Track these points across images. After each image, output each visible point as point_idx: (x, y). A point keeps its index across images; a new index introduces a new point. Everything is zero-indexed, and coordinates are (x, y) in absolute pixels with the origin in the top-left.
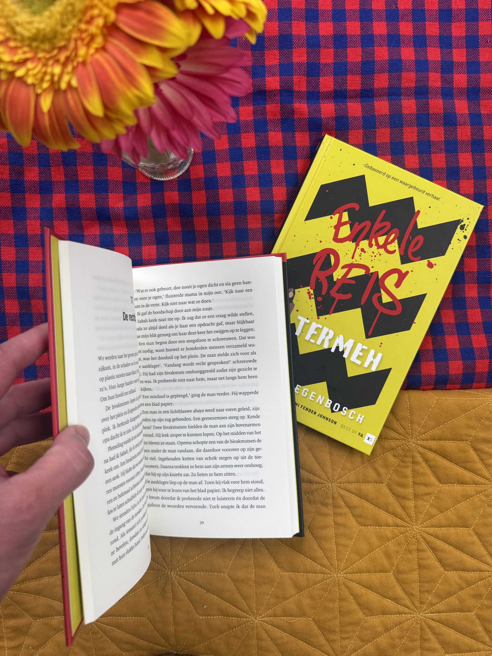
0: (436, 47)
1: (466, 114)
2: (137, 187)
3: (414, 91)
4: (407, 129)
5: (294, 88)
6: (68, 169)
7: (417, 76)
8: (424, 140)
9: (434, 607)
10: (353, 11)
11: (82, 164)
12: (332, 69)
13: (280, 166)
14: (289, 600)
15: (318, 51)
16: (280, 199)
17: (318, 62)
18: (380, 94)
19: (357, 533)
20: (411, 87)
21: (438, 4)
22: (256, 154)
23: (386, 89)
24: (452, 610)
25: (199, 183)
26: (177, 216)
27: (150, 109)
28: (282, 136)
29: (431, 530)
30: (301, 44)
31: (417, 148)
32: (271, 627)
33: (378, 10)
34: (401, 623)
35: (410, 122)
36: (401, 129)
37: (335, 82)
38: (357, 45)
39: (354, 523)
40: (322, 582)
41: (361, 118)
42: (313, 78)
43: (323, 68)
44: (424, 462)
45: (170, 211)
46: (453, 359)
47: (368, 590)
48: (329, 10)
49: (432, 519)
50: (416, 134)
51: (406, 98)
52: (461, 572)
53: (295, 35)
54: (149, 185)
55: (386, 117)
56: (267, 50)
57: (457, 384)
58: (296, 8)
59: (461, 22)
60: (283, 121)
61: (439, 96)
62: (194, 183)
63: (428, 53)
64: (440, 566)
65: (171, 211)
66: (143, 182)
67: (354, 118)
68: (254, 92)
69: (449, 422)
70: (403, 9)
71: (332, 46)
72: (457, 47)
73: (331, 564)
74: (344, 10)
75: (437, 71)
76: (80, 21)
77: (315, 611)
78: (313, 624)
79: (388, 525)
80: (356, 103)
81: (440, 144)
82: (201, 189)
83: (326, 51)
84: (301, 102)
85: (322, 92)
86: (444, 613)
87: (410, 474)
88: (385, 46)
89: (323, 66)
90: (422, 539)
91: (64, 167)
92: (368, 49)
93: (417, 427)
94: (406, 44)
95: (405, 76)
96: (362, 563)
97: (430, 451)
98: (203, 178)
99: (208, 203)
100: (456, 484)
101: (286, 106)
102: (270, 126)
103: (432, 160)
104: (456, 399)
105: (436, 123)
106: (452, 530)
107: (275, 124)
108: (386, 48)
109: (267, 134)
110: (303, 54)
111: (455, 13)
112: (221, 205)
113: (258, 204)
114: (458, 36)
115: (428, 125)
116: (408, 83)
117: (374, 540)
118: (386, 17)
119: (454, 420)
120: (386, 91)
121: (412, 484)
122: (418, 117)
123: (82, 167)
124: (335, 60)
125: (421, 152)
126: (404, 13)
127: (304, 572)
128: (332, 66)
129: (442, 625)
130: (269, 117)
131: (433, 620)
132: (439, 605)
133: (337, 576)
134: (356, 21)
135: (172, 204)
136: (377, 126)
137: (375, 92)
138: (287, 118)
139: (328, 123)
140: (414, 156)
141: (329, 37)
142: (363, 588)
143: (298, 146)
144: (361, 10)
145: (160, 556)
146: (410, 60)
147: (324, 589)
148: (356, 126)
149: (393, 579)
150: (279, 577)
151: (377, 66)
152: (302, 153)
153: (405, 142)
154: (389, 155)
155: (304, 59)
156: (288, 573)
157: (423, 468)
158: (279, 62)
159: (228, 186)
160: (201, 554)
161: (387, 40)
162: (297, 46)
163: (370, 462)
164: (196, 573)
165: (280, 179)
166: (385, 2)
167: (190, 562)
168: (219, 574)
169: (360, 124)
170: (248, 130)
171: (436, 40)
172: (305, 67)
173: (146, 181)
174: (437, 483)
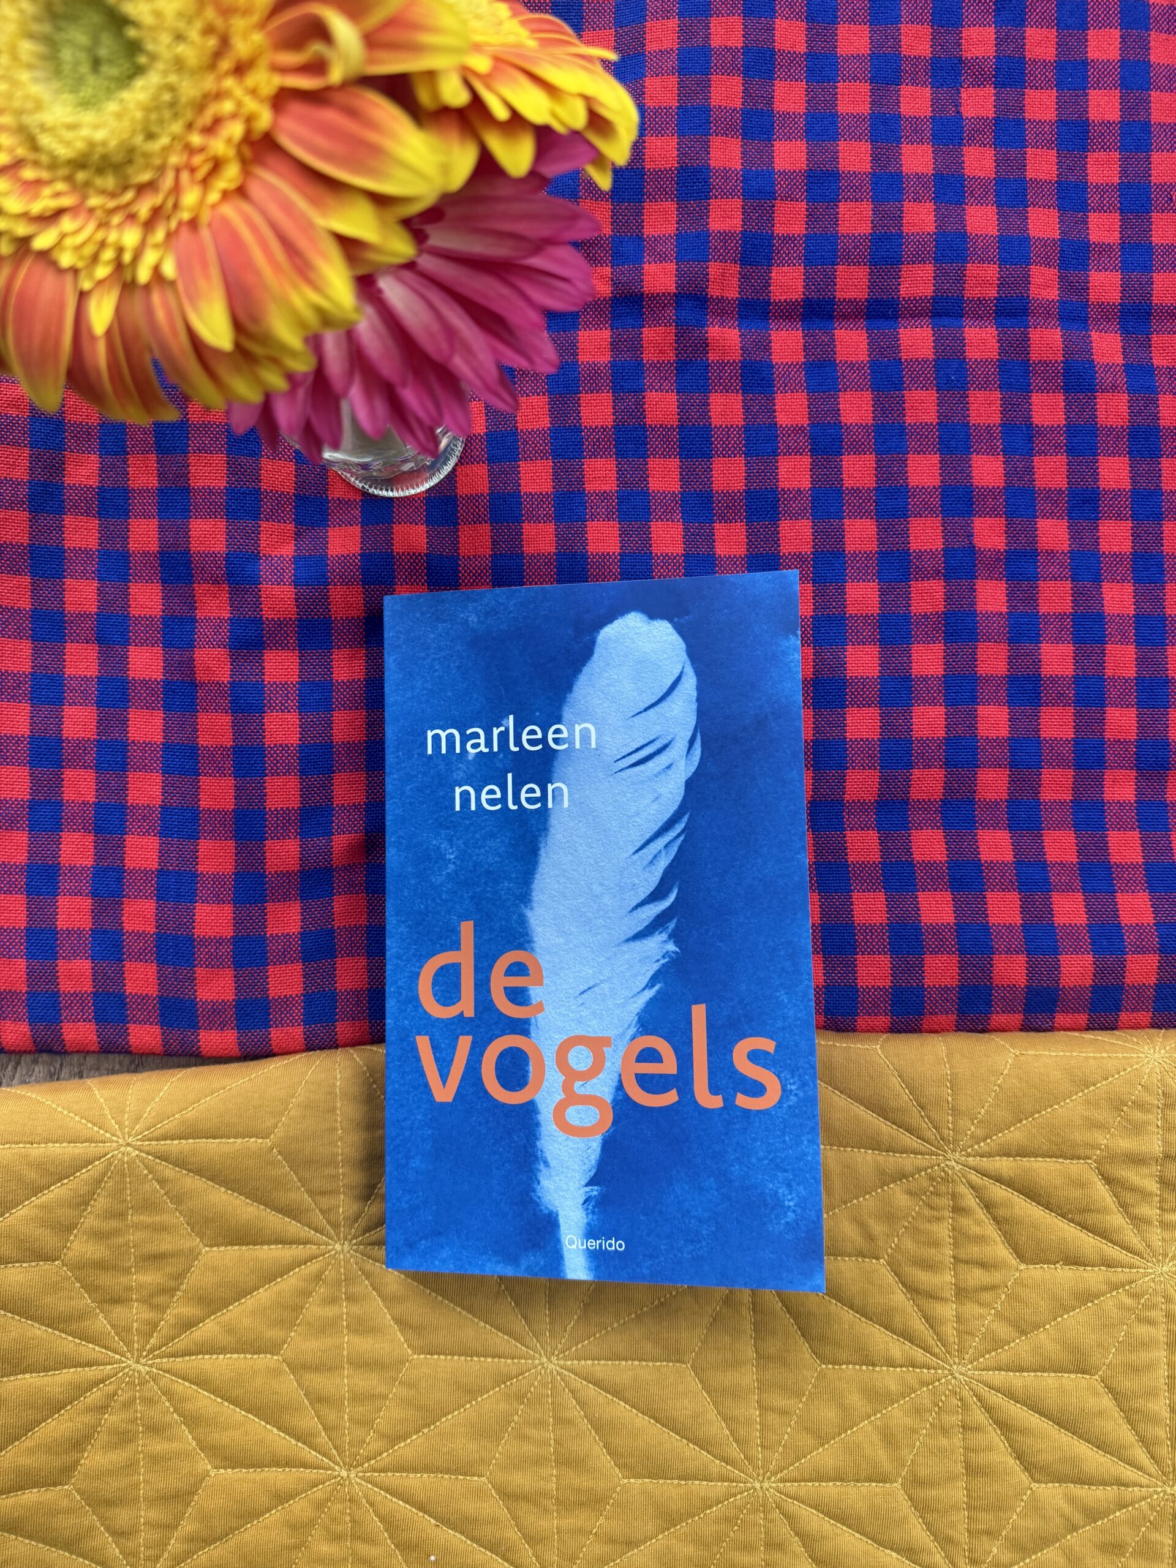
0: (1049, 208)
1: (1118, 365)
2: (330, 511)
3: (994, 308)
4: (978, 396)
5: (709, 289)
7: (1002, 273)
8: (1018, 422)
10: (855, 117)
12: (801, 248)
13: (671, 473)
15: (769, 206)
17: (770, 231)
18: (915, 312)
19: (813, 1381)
20: (987, 299)
21: (1057, 109)
23: (929, 300)
25: (477, 507)
27: (350, 335)
28: (678, 402)
29: (999, 1378)
30: (731, 188)
33: (915, 117)
35: (985, 379)
36: (965, 393)
37: (808, 280)
38: (863, 197)
39: (808, 1356)
40: (725, 1503)
41: (868, 365)
42: (754, 267)
43: (780, 245)
44: (982, 1209)
46: (1071, 949)
47: (839, 1525)
48: (799, 114)
49: (998, 1351)
50: (999, 408)
51: (975, 324)
52: (1072, 1485)
53: (717, 168)
54: (358, 507)
55: (926, 366)
56: (648, 197)
57: (1079, 1012)
58: (720, 107)
59: (1110, 151)
60: (682, 366)
61: (1053, 322)
62: (464, 505)
63: (1029, 221)
64: (1018, 1469)
66: (344, 500)
67: (849, 366)
68: (615, 297)
69: (1044, 1112)
70: (973, 118)
71: (803, 197)
72: (1100, 209)
73: (746, 1458)
74: (835, 115)
75: (1051, 263)
76: (190, 126)
79: (891, 1363)
80: (857, 329)
81: (1056, 432)
82: (481, 519)
83: (789, 206)
84: (725, 324)
85: (774, 301)
87: (947, 1238)
88: (928, 201)
89: (780, 242)
90: (975, 1398)
92: (889, 206)
93: (969, 1122)
94: (979, 198)
95: (974, 272)
96: (826, 1457)
97: (997, 1184)
98: (485, 494)
99: (495, 555)
100: (1061, 1265)
101: (689, 333)
102: (651, 378)
103: (1036, 470)
104: (1062, 1054)
105: (1045, 385)
106: (1049, 1380)
107: (662, 375)
108: (930, 206)
109: (641, 397)
110: (733, 213)
111: (1096, 131)
112: (525, 560)
113: (614, 561)
114: (1102, 184)
115: (1026, 388)
116: (979, 289)
117: (855, 1400)
118: (931, 135)
119: (1056, 1106)
120: (928, 304)
121: (951, 1263)
122: (1004, 368)
123: (199, 457)
124: (810, 230)
125: (1009, 450)
126: (976, 126)
127: (681, 1478)
128: (801, 242)
130: (648, 357)
132: (1016, 1567)
133: (761, 1488)
134: (861, 141)
135: (411, 554)
136: (905, 385)
137: (900, 306)
138: (691, 360)
139: (788, 376)
140: (992, 458)
141: (797, 175)
142: (826, 1518)
143: (716, 427)
144: (873, 116)
145: (323, 1434)
146: (987, 236)
147: (728, 1520)
148: (856, 384)
149: (902, 1498)
150: (618, 1489)
151: (907, 247)
152: (724, 443)
153: (974, 425)
154: (936, 454)
155: (735, 223)
156: (639, 1481)
157: (978, 1223)
158: (677, 230)
159: (545, 516)
160: (425, 1426)
161: (933, 186)
162: (720, 194)
163: (849, 1205)
164: (412, 1475)
165: (670, 505)
166: (932, 100)
167: (396, 1447)
168: (468, 1478)
169: (866, 378)
170: (597, 385)
171: (1048, 190)
172: (737, 243)
173: (351, 496)
174: (1014, 1262)
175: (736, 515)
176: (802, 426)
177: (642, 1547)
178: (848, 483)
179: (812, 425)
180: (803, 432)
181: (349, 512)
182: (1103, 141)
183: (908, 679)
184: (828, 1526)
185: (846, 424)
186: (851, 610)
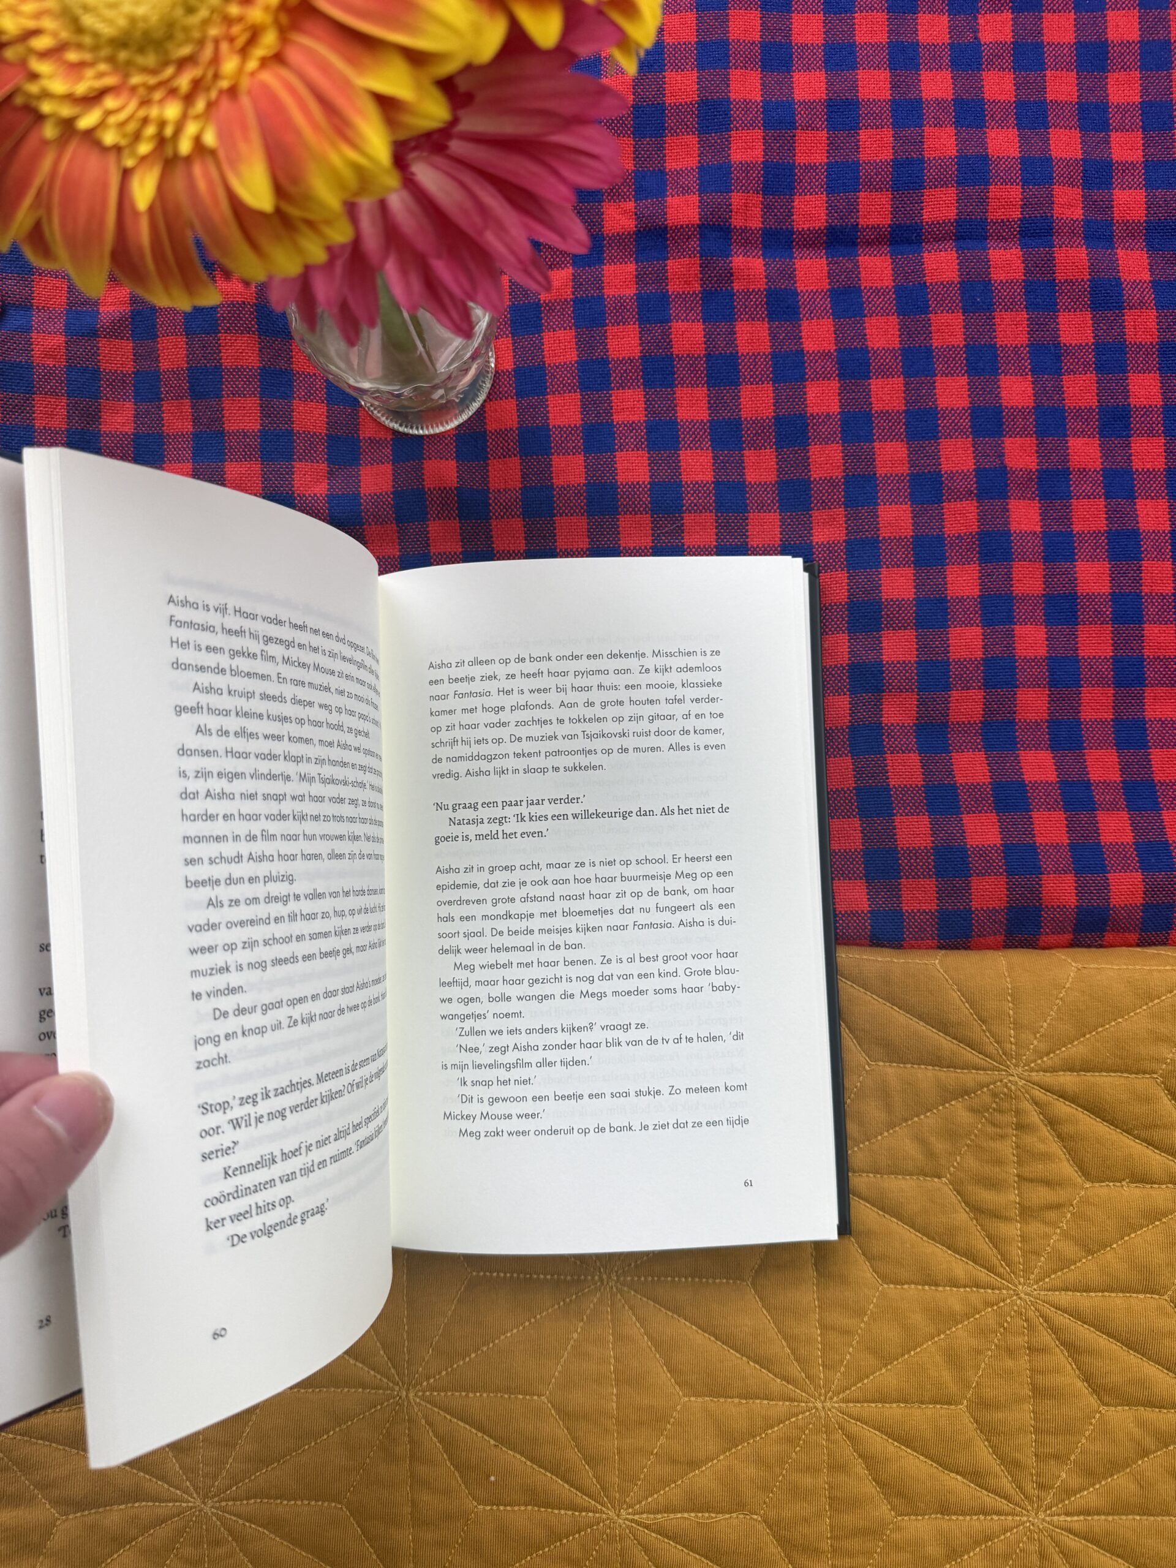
0: (1071, 129)
1: (1145, 282)
2: (361, 450)
3: (1018, 229)
4: (1004, 317)
5: (733, 220)
6: (200, 405)
7: (1025, 194)
8: (1046, 342)
9: (1073, 1499)
10: (873, 46)
11: (233, 394)
12: (823, 176)
13: (699, 402)
15: (790, 136)
16: (697, 479)
17: (791, 161)
18: (939, 235)
19: (875, 1301)
20: (1011, 220)
21: (1075, 32)
22: (641, 373)
23: (952, 223)
24: (1119, 1508)
28: (704, 331)
29: (1065, 1298)
30: (751, 119)
31: (1029, 361)
32: (659, 1536)
33: (933, 44)
34: (989, 1538)
35: (1011, 300)
36: (990, 315)
37: (831, 208)
38: (883, 123)
39: (869, 1275)
40: (787, 1423)
41: (893, 290)
42: (777, 197)
43: (802, 174)
44: (1046, 1125)
45: (436, 505)
46: (1119, 868)
47: (903, 1447)
48: (817, 45)
49: (1066, 1270)
50: (1026, 329)
51: (1000, 245)
52: (1143, 1409)
53: (737, 100)
54: (389, 445)
55: (951, 288)
56: (670, 134)
57: (1130, 931)
58: (739, 41)
59: (1131, 70)
60: (708, 296)
61: (1078, 241)
62: (493, 440)
63: (1051, 142)
64: (1087, 1391)
65: (438, 506)
66: (375, 438)
67: (874, 292)
68: (639, 231)
69: (1107, 1025)
70: (991, 43)
71: (823, 126)
72: (1122, 129)
73: (808, 1377)
74: (853, 45)
75: (1074, 183)
77: (768, 1497)
78: (762, 1527)
79: (954, 1283)
80: (881, 256)
81: (1084, 350)
82: (510, 453)
83: (810, 135)
84: (748, 253)
85: (798, 230)
86: (1098, 1514)
87: (1011, 1157)
88: (949, 126)
89: (802, 171)
90: (1041, 1320)
91: (191, 402)
92: (909, 132)
93: (1031, 1037)
94: (1000, 121)
95: (996, 193)
96: (888, 1377)
97: (1061, 1099)
98: (514, 429)
99: (525, 487)
100: (1127, 1183)
101: (713, 263)
102: (677, 309)
103: (1065, 389)
104: (1125, 967)
105: (1072, 303)
106: (1118, 1301)
107: (687, 305)
108: (951, 130)
109: (667, 328)
110: (754, 144)
111: (1115, 52)
112: (555, 493)
113: (643, 490)
114: (1123, 104)
115: (1052, 307)
116: (1003, 210)
117: (917, 1319)
118: (950, 61)
119: (1120, 1020)
120: (951, 228)
121: (1015, 1182)
122: (1030, 288)
123: (233, 401)
124: (831, 158)
125: (1037, 370)
126: (994, 51)
127: (740, 1396)
128: (823, 170)
129: (1095, 1548)
130: (673, 288)
131: (1071, 1533)
132: (1086, 1493)
133: (824, 1408)
134: (880, 69)
135: (442, 489)
136: (931, 308)
137: (924, 230)
138: (716, 290)
139: (814, 303)
140: (1021, 379)
141: (818, 104)
142: (890, 1440)
143: (743, 355)
144: (891, 45)
145: (382, 1352)
146: (1009, 158)
147: (791, 1441)
148: (882, 308)
149: (967, 1421)
150: (679, 1408)
151: (929, 171)
152: (751, 371)
153: (1001, 346)
154: (963, 375)
155: (757, 154)
156: (700, 1400)
157: (1043, 1140)
158: (700, 162)
159: (574, 448)
160: (484, 1345)
161: (954, 111)
162: (741, 126)
163: (910, 1123)
164: (471, 1395)
165: (699, 434)
166: (950, 27)
167: (455, 1366)
168: (528, 1397)
169: (891, 303)
170: (623, 317)
171: (1069, 111)
172: (759, 173)
173: (382, 435)
174: (1079, 1180)
175: (765, 441)
176: (829, 351)
177: (704, 1468)
178: (876, 407)
179: (838, 350)
180: (830, 357)
181: (380, 450)
182: (1123, 61)
183: (943, 600)
184: (892, 1448)
185: (873, 349)
186: (884, 533)
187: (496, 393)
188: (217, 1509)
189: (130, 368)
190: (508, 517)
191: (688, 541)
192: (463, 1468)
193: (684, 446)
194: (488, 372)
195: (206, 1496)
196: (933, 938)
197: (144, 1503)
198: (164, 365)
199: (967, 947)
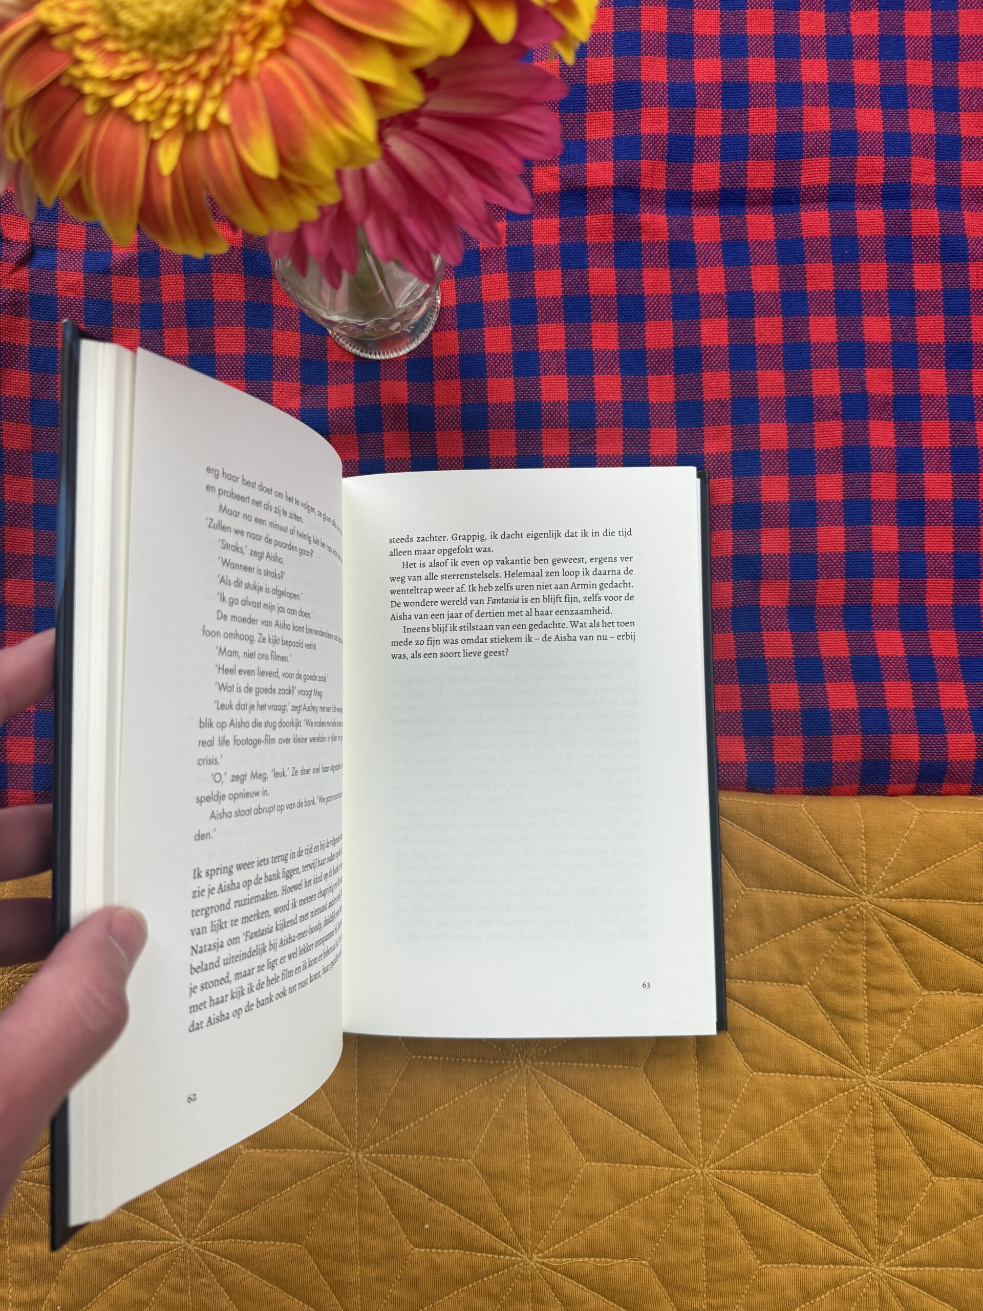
0: (927, 109)
2: (329, 372)
3: (881, 193)
4: (868, 266)
5: (642, 182)
6: (195, 332)
7: (887, 163)
8: (902, 288)
9: (908, 1253)
10: (762, 38)
11: (223, 323)
12: (717, 147)
13: (611, 334)
14: (602, 1221)
15: (691, 113)
16: (608, 399)
17: (691, 134)
18: (814, 197)
19: (746, 1086)
20: (875, 185)
21: (932, 27)
22: (563, 310)
23: (825, 187)
24: (947, 1261)
25: (449, 366)
26: (403, 429)
28: (616, 275)
29: (904, 1086)
30: (658, 98)
31: (888, 304)
32: (564, 1277)
33: (812, 36)
34: (837, 1284)
35: (874, 253)
36: (856, 265)
37: (724, 173)
38: (769, 103)
39: (741, 1064)
40: (671, 1185)
41: (775, 243)
42: (679, 164)
43: (700, 145)
44: (891, 943)
45: (390, 419)
46: (956, 729)
47: (767, 1207)
48: (715, 36)
49: (905, 1063)
50: (886, 277)
51: (865, 207)
52: (968, 1179)
53: (647, 82)
54: (351, 368)
55: (823, 242)
56: (590, 110)
57: (964, 782)
58: (649, 32)
60: (619, 246)
61: (931, 203)
62: (438, 365)
63: (910, 120)
64: (921, 1164)
65: (392, 419)
66: (340, 362)
67: (759, 244)
68: (563, 191)
69: (944, 861)
70: (861, 35)
71: (719, 104)
73: (689, 1147)
74: (745, 36)
75: (929, 155)
77: (655, 1246)
78: (649, 1271)
79: (812, 1072)
80: (765, 214)
81: (934, 296)
82: (452, 376)
83: (707, 112)
84: (654, 211)
85: (696, 192)
86: (929, 1266)
87: (862, 968)
88: (824, 105)
89: (700, 142)
90: (884, 1104)
91: (188, 330)
92: (791, 110)
93: (880, 869)
94: (867, 102)
95: (863, 163)
96: (757, 1149)
97: (904, 921)
98: (456, 355)
99: (464, 404)
100: (958, 992)
101: (625, 218)
102: (593, 257)
103: (917, 328)
104: (960, 812)
105: (925, 256)
106: (948, 1090)
107: (602, 254)
108: (826, 109)
109: (585, 272)
110: (661, 119)
111: (965, 44)
112: (489, 409)
113: (563, 408)
115: (908, 259)
116: (868, 177)
117: (782, 1101)
118: (826, 51)
119: (955, 856)
120: (825, 191)
121: (864, 989)
122: (889, 242)
123: (223, 329)
124: (725, 131)
125: (894, 312)
126: (863, 42)
127: (633, 1163)
128: (718, 142)
129: (925, 1293)
130: (591, 239)
131: (906, 1281)
132: (919, 1248)
133: (702, 1173)
134: (767, 57)
135: (396, 405)
136: (806, 259)
137: (801, 193)
138: (627, 241)
139: (708, 253)
140: (881, 318)
141: (714, 86)
142: (757, 1201)
143: (648, 296)
144: (776, 37)
145: (336, 1120)
146: (874, 132)
147: (675, 1200)
148: (765, 258)
149: (821, 1186)
150: (582, 1171)
151: (807, 143)
152: (655, 309)
153: (865, 291)
154: (832, 315)
155: (663, 127)
156: (599, 1164)
157: (888, 955)
158: (615, 134)
159: (506, 371)
160: (421, 1116)
161: (828, 93)
162: (649, 103)
163: (777, 939)
164: (410, 1157)
165: (610, 361)
166: (826, 22)
167: (397, 1133)
168: (457, 1160)
169: (773, 254)
170: (549, 263)
171: (925, 94)
172: (664, 143)
173: (346, 359)
174: (918, 989)
175: (666, 368)
176: (720, 294)
178: (759, 341)
179: (729, 293)
180: (721, 299)
181: (345, 372)
182: (971, 51)
183: (812, 503)
184: (758, 1207)
185: (757, 292)
186: (764, 446)
187: (441, 325)
188: (198, 1246)
189: (136, 300)
190: (450, 429)
191: (600, 450)
192: (402, 1217)
193: (597, 371)
194: (435, 308)
195: (190, 1236)
196: (800, 786)
197: (138, 1241)
198: (166, 298)
199: (828, 794)
